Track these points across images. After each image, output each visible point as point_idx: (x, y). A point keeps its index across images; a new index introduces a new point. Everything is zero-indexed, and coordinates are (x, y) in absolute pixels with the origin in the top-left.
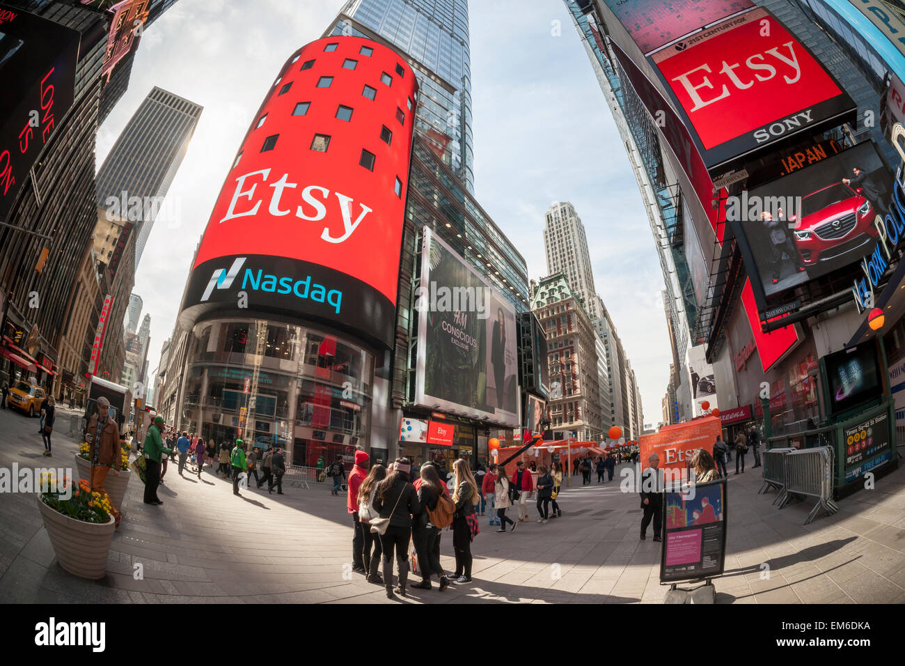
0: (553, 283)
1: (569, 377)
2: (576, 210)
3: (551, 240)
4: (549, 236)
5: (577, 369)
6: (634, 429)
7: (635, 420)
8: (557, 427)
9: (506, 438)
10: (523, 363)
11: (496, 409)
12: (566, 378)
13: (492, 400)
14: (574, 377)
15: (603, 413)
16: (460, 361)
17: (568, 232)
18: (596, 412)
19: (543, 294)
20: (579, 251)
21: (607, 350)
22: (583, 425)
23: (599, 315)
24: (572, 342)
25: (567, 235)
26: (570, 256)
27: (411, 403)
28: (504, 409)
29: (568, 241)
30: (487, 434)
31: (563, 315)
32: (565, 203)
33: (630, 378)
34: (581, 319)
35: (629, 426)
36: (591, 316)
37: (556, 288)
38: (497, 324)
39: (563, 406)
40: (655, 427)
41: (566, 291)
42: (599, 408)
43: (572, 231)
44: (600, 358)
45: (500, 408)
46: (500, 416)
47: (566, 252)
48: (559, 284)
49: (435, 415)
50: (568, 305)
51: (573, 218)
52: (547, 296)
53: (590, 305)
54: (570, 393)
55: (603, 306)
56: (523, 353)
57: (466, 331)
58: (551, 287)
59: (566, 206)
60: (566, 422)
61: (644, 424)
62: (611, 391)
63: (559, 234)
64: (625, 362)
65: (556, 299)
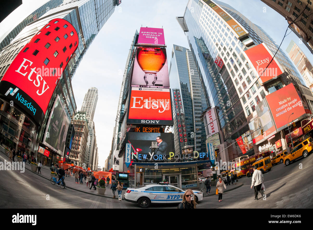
0: (82, 114)
1: (78, 144)
2: (98, 92)
3: (87, 97)
4: (86, 96)
5: (81, 143)
6: (94, 166)
7: (95, 164)
8: (71, 158)
9: (59, 158)
10: (67, 138)
11: (59, 150)
12: (77, 145)
13: (58, 147)
14: (79, 145)
15: (85, 159)
16: (54, 134)
17: (93, 98)
18: (83, 158)
19: (77, 116)
20: (93, 105)
21: (91, 139)
22: (79, 161)
23: (92, 127)
24: (81, 135)
25: (92, 98)
26: (90, 105)
27: (42, 143)
28: (61, 150)
29: (91, 100)
30: (55, 156)
31: (81, 125)
32: (96, 88)
33: (96, 150)
34: (86, 128)
35: (93, 165)
36: (89, 127)
37: (82, 116)
38: (64, 126)
39: (74, 153)
40: (102, 168)
41: (84, 118)
42: (85, 157)
43: (94, 98)
44: (88, 142)
45: (60, 150)
46: (59, 152)
47: (89, 103)
48: (83, 115)
49: (46, 148)
50: (84, 123)
51: (96, 94)
52: (78, 117)
53: (90, 123)
54: (77, 150)
55: (94, 125)
56: (68, 135)
57: (57, 127)
58: (81, 115)
59: (96, 89)
60: (74, 157)
61: (98, 166)
62: (89, 152)
63: (90, 97)
64: (96, 144)
65: (81, 119)
